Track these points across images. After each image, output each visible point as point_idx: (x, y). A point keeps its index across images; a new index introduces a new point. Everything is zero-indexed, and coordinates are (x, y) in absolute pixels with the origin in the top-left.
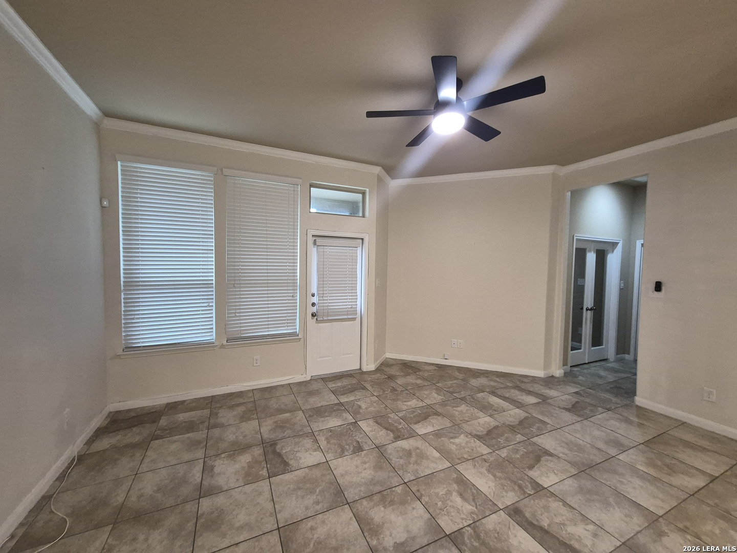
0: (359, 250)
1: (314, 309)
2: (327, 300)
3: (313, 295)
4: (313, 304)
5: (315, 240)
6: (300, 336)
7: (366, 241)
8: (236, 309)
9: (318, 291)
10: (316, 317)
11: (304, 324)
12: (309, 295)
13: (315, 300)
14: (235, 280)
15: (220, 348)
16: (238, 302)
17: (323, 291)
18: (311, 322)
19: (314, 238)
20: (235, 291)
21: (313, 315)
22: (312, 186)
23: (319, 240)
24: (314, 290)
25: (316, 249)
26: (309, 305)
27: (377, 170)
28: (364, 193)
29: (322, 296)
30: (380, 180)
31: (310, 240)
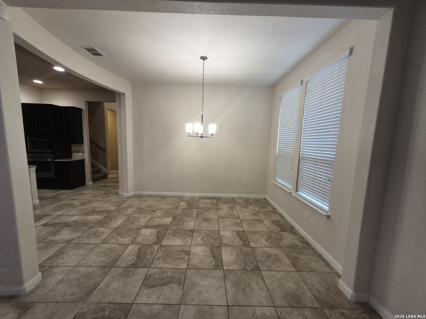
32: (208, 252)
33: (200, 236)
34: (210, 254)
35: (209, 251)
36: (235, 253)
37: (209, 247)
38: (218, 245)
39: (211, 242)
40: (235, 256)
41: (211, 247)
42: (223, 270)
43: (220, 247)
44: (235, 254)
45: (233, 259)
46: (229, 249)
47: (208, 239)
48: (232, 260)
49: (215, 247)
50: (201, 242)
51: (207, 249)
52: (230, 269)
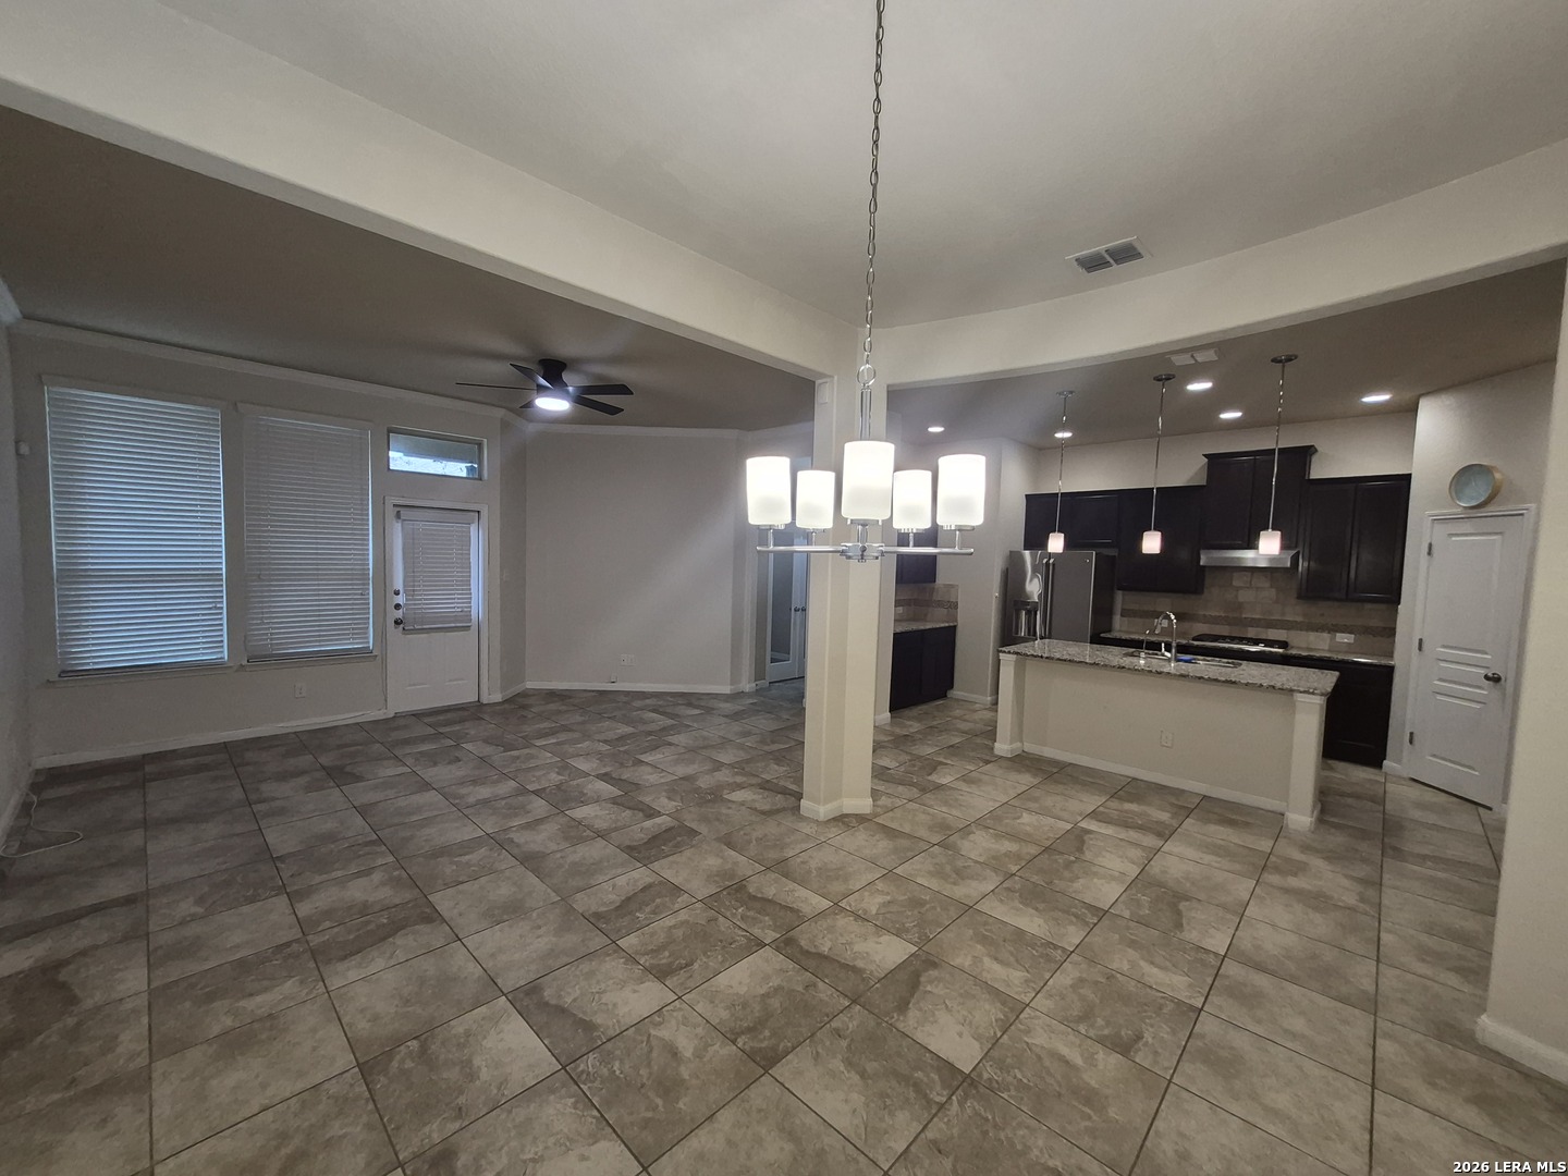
0: (473, 528)
1: (399, 614)
2: (420, 600)
3: (397, 593)
4: (398, 606)
5: (398, 512)
6: (375, 653)
7: (485, 514)
8: (263, 613)
9: (405, 586)
10: (402, 626)
11: (381, 636)
12: (390, 593)
13: (400, 599)
14: (260, 570)
15: (237, 671)
16: (267, 602)
17: (414, 586)
18: (394, 633)
19: (398, 509)
20: (262, 586)
21: (398, 622)
22: (390, 431)
23: (403, 512)
24: (399, 584)
25: (400, 524)
26: (390, 607)
27: (500, 413)
28: (480, 445)
29: (410, 593)
30: (505, 426)
31: (390, 512)
32: (596, 1013)
33: (698, 1055)
34: (584, 1013)
35: (598, 1019)
36: (484, 1074)
37: (611, 1033)
38: (582, 1067)
39: (622, 1061)
40: (477, 1061)
41: (599, 1037)
42: (505, 992)
43: (567, 1063)
44: (484, 1070)
45: (484, 1043)
46: (521, 1075)
47: (649, 1065)
48: (485, 1038)
49: (584, 1050)
50: (664, 1033)
51: (610, 1024)
52: (483, 1009)
